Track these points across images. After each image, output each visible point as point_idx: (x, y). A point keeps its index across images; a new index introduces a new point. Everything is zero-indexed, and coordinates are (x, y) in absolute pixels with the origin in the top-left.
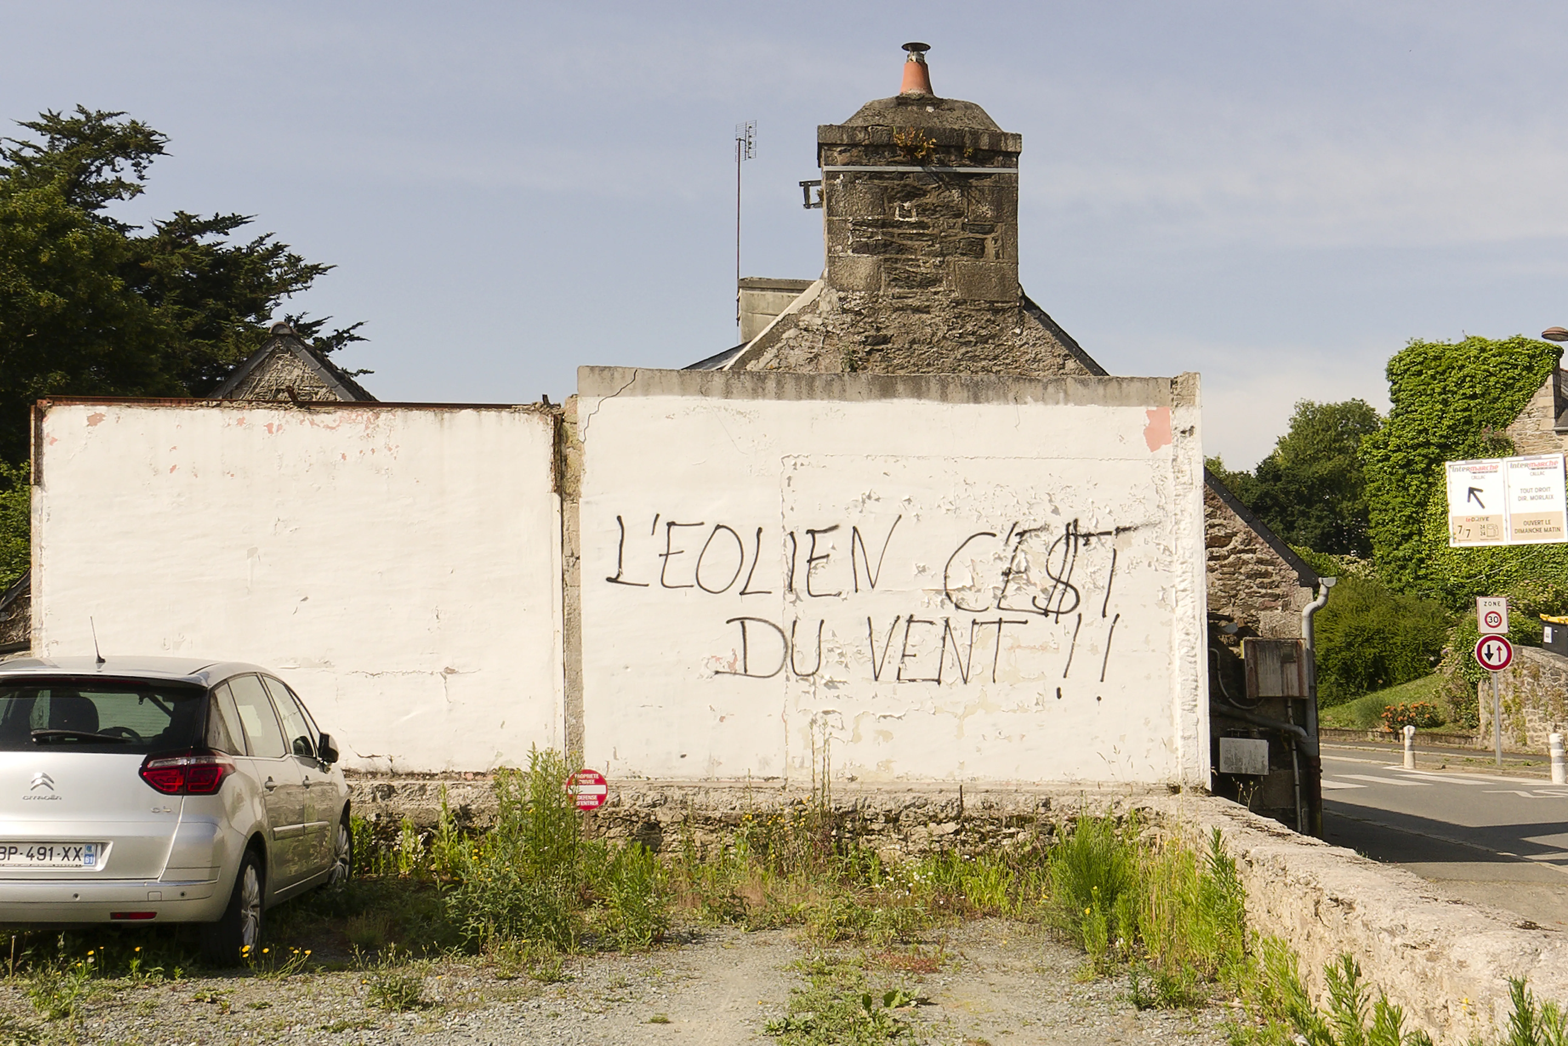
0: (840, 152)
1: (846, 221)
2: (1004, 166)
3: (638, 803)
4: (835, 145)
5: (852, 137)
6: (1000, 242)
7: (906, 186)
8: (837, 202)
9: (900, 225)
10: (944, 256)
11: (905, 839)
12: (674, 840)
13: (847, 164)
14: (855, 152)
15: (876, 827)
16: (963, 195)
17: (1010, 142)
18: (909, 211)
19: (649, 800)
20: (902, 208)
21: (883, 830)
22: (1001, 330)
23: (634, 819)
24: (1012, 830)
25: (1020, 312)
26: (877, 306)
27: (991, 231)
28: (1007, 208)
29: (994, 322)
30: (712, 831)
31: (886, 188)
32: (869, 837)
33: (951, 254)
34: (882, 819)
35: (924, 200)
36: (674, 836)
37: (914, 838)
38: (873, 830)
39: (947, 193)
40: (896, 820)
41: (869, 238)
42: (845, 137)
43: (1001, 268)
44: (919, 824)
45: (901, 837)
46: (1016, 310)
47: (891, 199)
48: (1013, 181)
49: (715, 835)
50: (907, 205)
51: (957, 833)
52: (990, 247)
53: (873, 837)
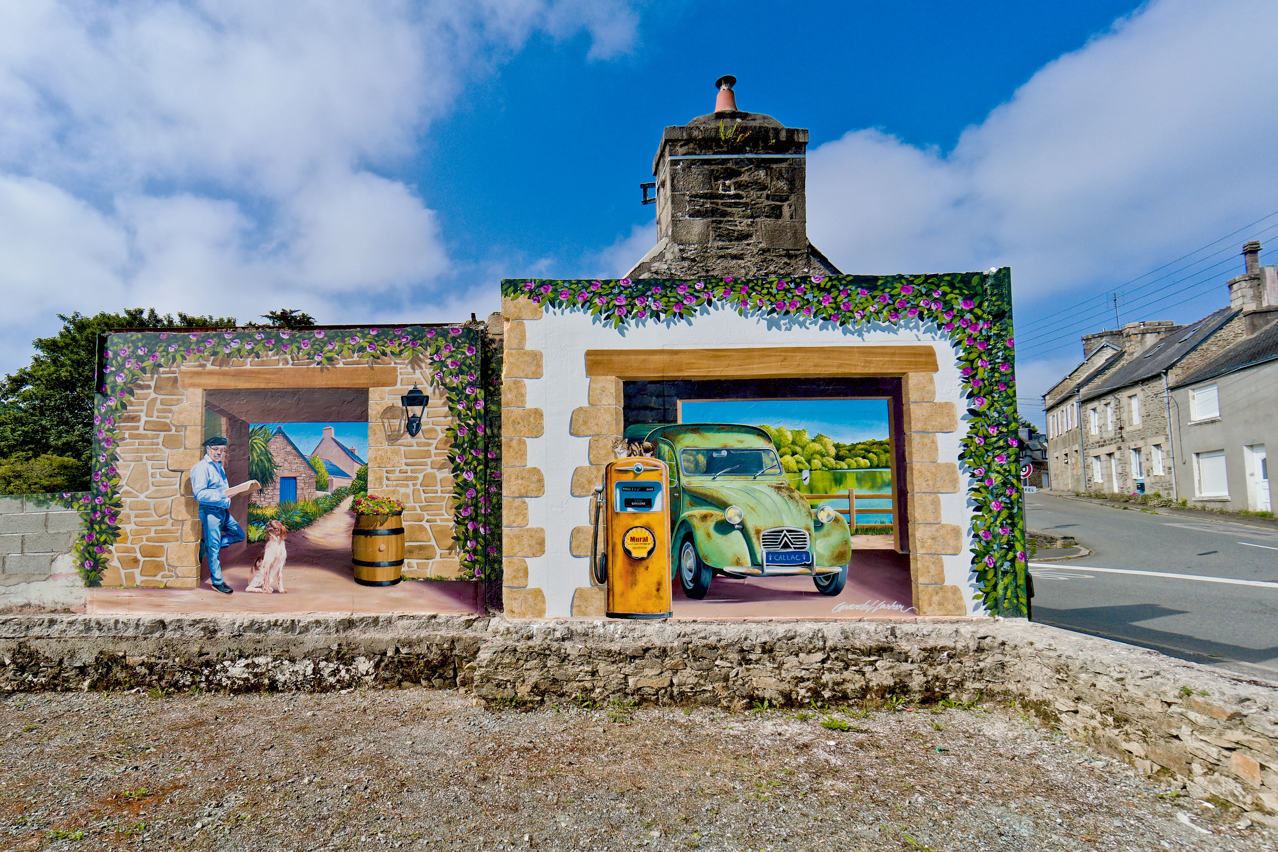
0: (681, 146)
1: (684, 195)
2: (795, 153)
3: (549, 638)
4: (677, 140)
5: (690, 135)
6: (793, 207)
7: (727, 168)
8: (678, 182)
9: (722, 197)
10: (754, 218)
11: (779, 668)
12: (581, 671)
13: (685, 154)
14: (691, 145)
15: (753, 657)
16: (767, 174)
17: (801, 135)
18: (729, 187)
19: (558, 635)
20: (724, 184)
21: (760, 659)
22: (794, 270)
23: (547, 652)
24: (873, 658)
25: (808, 256)
26: (707, 255)
27: (787, 199)
28: (798, 183)
29: (789, 264)
30: (613, 663)
31: (713, 171)
32: (748, 666)
33: (759, 217)
34: (759, 650)
35: (739, 179)
36: (581, 668)
37: (785, 666)
38: (751, 660)
39: (756, 173)
40: (771, 651)
41: (701, 206)
42: (684, 134)
43: (795, 226)
44: (791, 654)
45: (776, 666)
46: (805, 255)
47: (717, 179)
48: (802, 163)
49: (615, 666)
50: (727, 182)
51: (823, 661)
52: (786, 211)
53: (752, 666)
